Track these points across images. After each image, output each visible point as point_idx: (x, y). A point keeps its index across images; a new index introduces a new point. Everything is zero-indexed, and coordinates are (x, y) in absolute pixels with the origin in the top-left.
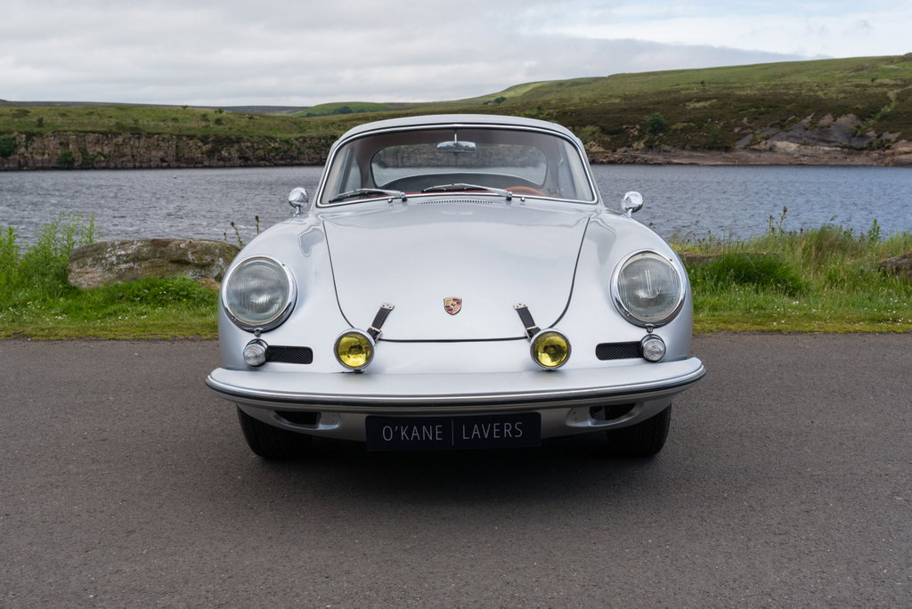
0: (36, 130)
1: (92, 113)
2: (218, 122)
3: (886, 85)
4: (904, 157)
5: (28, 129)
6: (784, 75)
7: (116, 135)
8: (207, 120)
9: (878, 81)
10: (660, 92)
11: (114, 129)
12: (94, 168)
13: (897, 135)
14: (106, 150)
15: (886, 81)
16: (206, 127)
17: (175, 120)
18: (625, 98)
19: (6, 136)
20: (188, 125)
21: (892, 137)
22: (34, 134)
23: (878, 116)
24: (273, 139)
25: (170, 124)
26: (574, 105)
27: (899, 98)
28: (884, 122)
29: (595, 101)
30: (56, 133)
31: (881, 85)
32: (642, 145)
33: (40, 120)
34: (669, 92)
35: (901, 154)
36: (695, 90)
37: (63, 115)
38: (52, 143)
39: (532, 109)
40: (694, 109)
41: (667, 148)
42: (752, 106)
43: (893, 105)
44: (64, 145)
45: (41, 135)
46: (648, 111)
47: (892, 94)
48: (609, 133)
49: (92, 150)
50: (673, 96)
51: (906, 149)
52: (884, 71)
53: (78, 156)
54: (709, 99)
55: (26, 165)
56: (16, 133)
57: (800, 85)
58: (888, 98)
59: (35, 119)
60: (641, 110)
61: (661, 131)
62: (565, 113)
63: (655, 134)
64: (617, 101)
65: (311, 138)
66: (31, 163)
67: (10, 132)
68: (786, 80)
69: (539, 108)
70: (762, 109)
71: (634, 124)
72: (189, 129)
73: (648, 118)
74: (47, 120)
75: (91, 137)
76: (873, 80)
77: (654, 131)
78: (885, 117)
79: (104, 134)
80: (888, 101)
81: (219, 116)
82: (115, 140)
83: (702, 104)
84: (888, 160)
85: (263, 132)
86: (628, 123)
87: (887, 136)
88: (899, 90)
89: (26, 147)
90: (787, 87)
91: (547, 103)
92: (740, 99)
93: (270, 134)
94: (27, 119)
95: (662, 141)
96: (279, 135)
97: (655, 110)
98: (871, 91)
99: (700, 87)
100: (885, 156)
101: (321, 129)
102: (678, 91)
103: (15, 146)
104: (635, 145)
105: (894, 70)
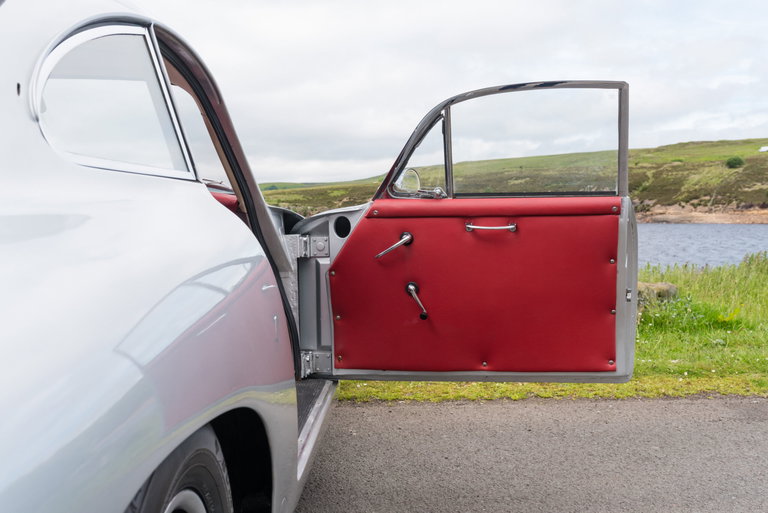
3: (645, 168)
4: (659, 217)
6: (576, 161)
9: (640, 165)
10: (491, 174)
13: (654, 201)
15: (645, 165)
18: (466, 177)
21: (651, 203)
23: (641, 189)
27: (654, 175)
28: (645, 192)
31: (642, 167)
34: (496, 174)
35: (657, 214)
36: (515, 172)
40: (514, 185)
42: (553, 182)
43: (650, 181)
47: (650, 174)
51: (661, 211)
52: (643, 158)
54: (525, 177)
57: (587, 168)
58: (646, 176)
68: (579, 164)
70: (561, 184)
76: (636, 164)
78: (645, 189)
80: (647, 178)
83: (520, 181)
84: (648, 219)
87: (647, 202)
88: (654, 171)
90: (578, 169)
92: (545, 177)
98: (635, 171)
99: (519, 169)
100: (646, 216)
102: (502, 173)
105: (651, 158)
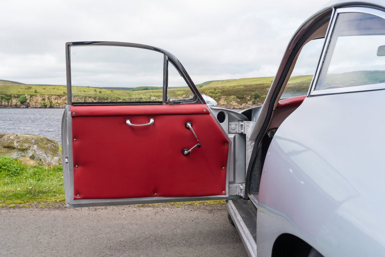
0: (34, 94)
1: (54, 88)
2: (100, 92)
5: (31, 94)
7: (63, 96)
8: (96, 92)
11: (62, 94)
12: (54, 108)
14: (59, 102)
16: (96, 94)
17: (85, 91)
19: (23, 96)
20: (89, 93)
22: (33, 96)
24: (119, 99)
25: (83, 93)
26: (227, 88)
29: (234, 87)
30: (42, 95)
32: (251, 103)
33: (36, 91)
37: (44, 89)
38: (40, 99)
39: (212, 89)
41: (260, 104)
44: (44, 99)
45: (36, 96)
46: (253, 91)
48: (239, 98)
49: (54, 102)
50: (262, 86)
53: (48, 104)
55: (29, 106)
56: (26, 95)
59: (34, 90)
60: (250, 90)
61: (258, 98)
62: (224, 91)
63: (256, 99)
64: (242, 87)
65: (133, 99)
66: (31, 106)
67: (24, 95)
69: (215, 89)
71: (248, 95)
72: (90, 95)
73: (253, 93)
74: (38, 91)
75: (54, 97)
77: (255, 98)
79: (59, 96)
81: (100, 90)
82: (62, 98)
85: (116, 96)
86: (246, 95)
89: (30, 100)
91: (218, 87)
93: (119, 97)
94: (31, 90)
95: (258, 101)
96: (122, 97)
97: (255, 90)
101: (137, 95)
103: (26, 100)
104: (249, 103)
